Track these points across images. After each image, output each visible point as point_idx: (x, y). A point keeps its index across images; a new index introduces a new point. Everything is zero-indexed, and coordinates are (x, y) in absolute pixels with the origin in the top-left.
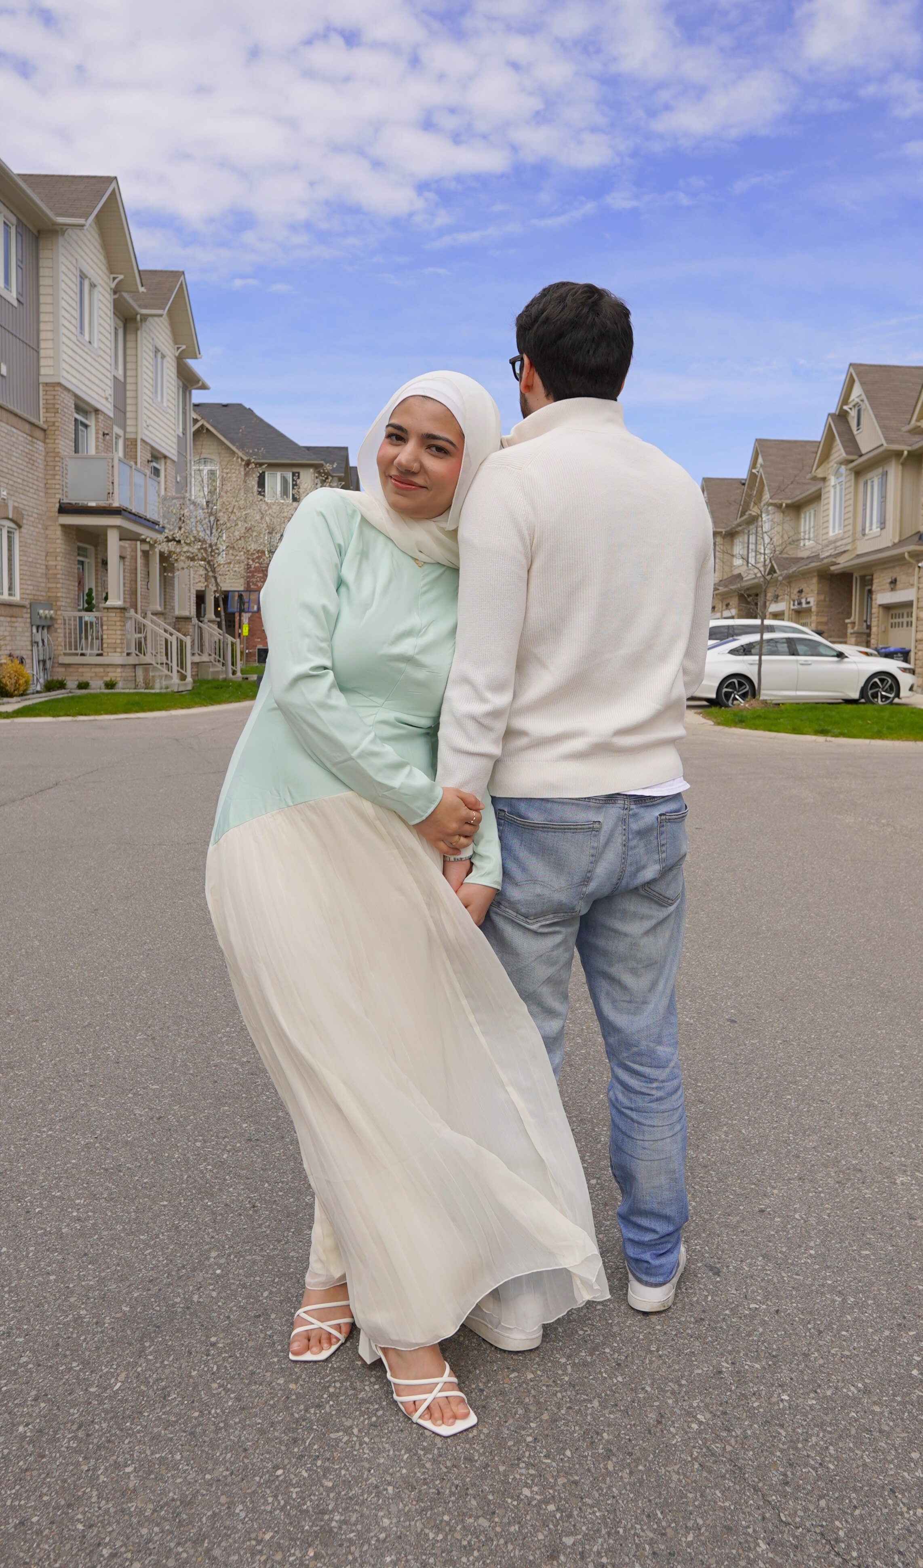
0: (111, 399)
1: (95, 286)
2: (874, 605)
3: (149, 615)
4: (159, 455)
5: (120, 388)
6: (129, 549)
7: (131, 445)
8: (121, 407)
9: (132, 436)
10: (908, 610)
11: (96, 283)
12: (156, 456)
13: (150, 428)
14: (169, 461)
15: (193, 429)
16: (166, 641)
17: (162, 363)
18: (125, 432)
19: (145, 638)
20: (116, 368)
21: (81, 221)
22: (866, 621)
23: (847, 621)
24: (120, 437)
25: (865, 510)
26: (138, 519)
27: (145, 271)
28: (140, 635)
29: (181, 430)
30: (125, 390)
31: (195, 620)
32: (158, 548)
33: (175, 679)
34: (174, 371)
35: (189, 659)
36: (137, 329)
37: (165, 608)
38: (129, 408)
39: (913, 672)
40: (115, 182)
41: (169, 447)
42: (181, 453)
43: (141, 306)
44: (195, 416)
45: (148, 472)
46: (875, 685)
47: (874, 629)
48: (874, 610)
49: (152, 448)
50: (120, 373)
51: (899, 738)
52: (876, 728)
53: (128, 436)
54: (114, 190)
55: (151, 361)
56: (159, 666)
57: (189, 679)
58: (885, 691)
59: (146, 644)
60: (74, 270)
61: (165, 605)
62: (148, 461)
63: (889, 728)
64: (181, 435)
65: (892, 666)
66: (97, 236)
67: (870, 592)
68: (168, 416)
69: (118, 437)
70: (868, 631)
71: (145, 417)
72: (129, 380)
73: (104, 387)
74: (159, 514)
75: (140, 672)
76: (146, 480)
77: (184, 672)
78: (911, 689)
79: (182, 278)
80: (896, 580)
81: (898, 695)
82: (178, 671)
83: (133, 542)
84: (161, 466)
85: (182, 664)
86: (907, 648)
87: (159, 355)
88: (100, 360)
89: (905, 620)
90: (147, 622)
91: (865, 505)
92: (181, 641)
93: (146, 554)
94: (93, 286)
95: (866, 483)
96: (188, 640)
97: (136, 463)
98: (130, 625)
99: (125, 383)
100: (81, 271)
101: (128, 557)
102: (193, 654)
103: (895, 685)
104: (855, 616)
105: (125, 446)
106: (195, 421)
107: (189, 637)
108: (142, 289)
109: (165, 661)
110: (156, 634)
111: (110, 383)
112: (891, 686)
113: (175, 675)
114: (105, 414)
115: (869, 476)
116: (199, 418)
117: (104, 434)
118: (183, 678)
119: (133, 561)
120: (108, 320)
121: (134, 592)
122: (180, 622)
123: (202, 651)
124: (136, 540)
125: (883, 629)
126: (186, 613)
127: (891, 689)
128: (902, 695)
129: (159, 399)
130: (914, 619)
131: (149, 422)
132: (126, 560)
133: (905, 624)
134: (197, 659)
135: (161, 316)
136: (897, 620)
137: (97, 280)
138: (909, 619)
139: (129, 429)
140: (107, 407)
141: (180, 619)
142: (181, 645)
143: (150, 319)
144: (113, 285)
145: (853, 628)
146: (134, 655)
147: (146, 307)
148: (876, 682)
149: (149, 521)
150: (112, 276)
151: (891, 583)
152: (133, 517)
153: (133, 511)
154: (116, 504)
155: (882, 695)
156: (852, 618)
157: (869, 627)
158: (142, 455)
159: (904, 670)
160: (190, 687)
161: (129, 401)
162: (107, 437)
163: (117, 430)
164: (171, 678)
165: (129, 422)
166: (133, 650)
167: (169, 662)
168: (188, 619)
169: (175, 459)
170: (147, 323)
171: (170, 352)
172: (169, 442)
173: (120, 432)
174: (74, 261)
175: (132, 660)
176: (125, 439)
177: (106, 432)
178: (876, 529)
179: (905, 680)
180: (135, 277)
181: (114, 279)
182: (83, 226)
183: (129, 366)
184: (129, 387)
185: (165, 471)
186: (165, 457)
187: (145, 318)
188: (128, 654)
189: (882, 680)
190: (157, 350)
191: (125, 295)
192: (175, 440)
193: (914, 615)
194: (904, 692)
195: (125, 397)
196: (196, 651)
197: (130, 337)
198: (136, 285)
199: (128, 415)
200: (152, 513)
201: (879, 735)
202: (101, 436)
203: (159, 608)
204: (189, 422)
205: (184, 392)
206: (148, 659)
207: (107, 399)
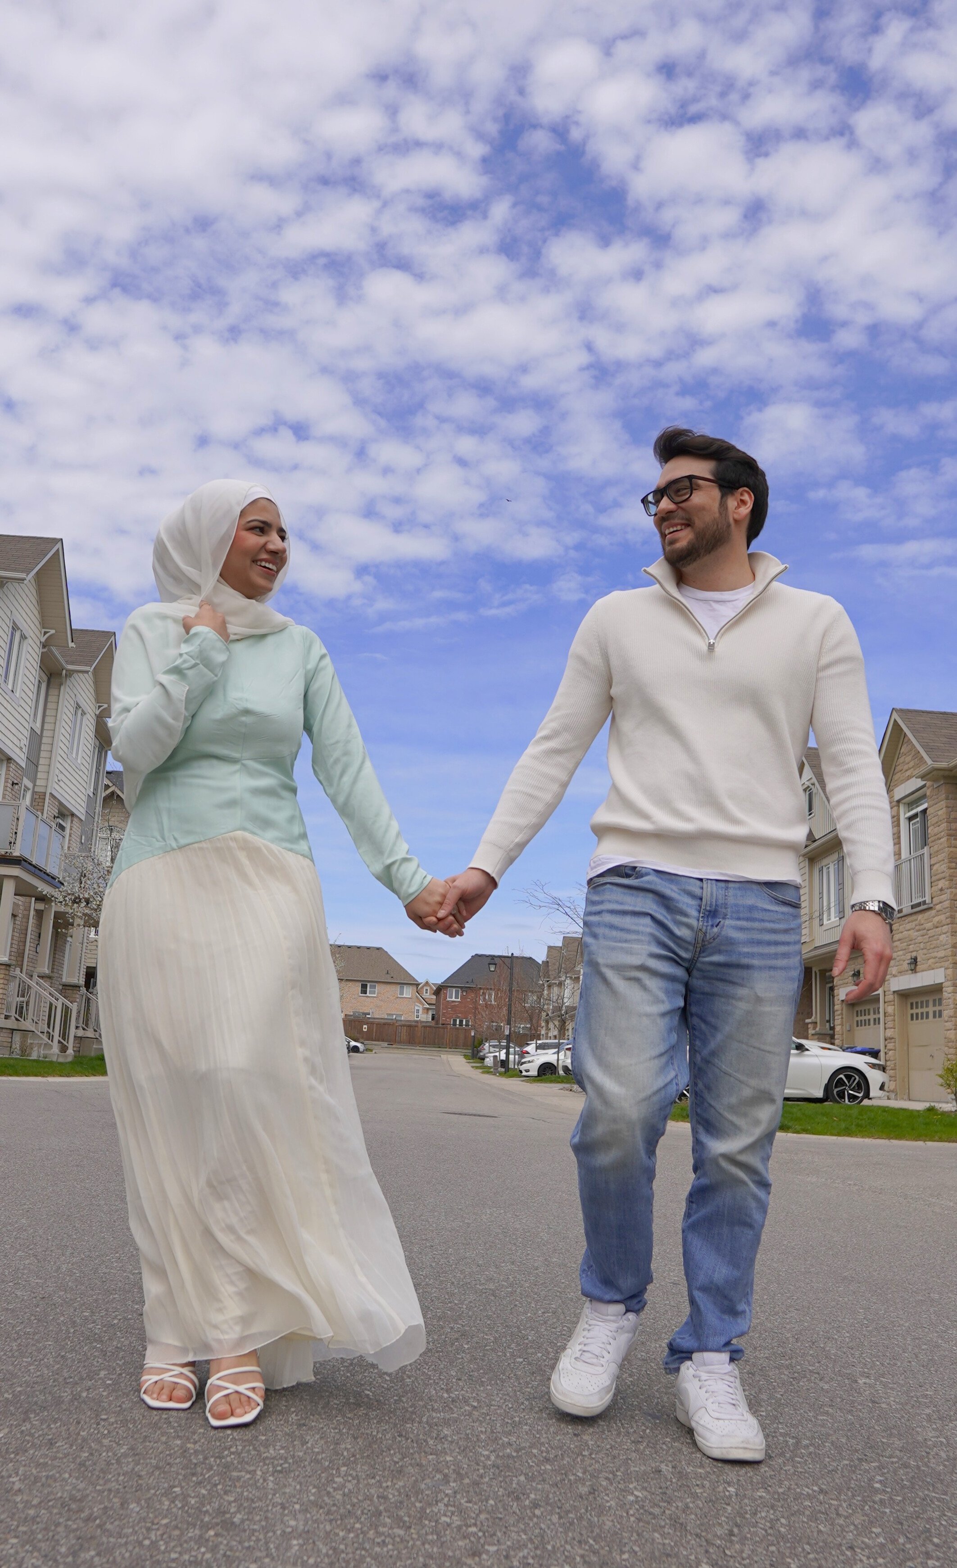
0: (25, 750)
1: (26, 638)
2: (836, 1002)
3: (35, 977)
4: (67, 813)
5: (36, 740)
6: (21, 908)
7: (39, 799)
8: (33, 761)
9: (42, 790)
10: (875, 1006)
11: (27, 635)
12: (64, 813)
13: (61, 784)
14: (75, 819)
15: (104, 795)
16: (51, 1005)
17: (82, 720)
18: (35, 785)
19: (28, 1003)
20: (35, 721)
21: (23, 575)
22: (829, 1021)
23: (807, 1021)
24: (29, 789)
25: (821, 898)
26: (37, 872)
27: (76, 630)
28: (22, 999)
29: (92, 790)
30: (40, 743)
31: (83, 990)
32: (54, 908)
33: (56, 1049)
34: (93, 729)
35: (73, 1031)
36: (61, 684)
37: (52, 972)
38: (42, 761)
39: (883, 1069)
40: (60, 543)
41: (79, 807)
42: (90, 815)
43: (67, 662)
44: (106, 782)
45: (54, 825)
46: (840, 1082)
47: (838, 1028)
48: (836, 1007)
49: (61, 803)
50: (37, 726)
51: (871, 1136)
52: (843, 1125)
53: (37, 789)
54: (58, 550)
55: (70, 716)
56: (39, 1034)
57: (70, 1051)
58: (851, 1090)
59: (27, 1010)
60: (7, 621)
61: (53, 968)
62: (55, 817)
63: (858, 1125)
64: (91, 795)
65: (859, 1061)
66: (35, 594)
67: (832, 989)
68: (81, 773)
69: (27, 789)
70: (831, 1032)
71: (57, 772)
72: (45, 733)
73: (20, 736)
74: (60, 867)
75: (17, 1037)
76: (50, 832)
77: (65, 1043)
78: (882, 1088)
79: (113, 638)
80: (859, 972)
81: (867, 1096)
82: (59, 1042)
83: (28, 899)
84: (67, 825)
85: (64, 1035)
86: (876, 1048)
87: (80, 712)
88: (20, 709)
89: (872, 1017)
90: (33, 983)
91: (821, 893)
92: (67, 1008)
93: (40, 914)
94: (23, 637)
95: (821, 870)
96: (74, 1007)
97: (42, 813)
98: (13, 987)
99: (41, 736)
100: (14, 623)
101: (20, 915)
102: (77, 1027)
103: (863, 1084)
104: (816, 1016)
105: (33, 800)
106: (107, 787)
107: (76, 1004)
108: (71, 645)
109: (46, 1029)
110: (39, 996)
111: (27, 734)
112: (859, 1084)
113: (55, 1044)
114: (17, 764)
115: (824, 862)
116: (110, 784)
117: (13, 784)
118: (64, 1049)
119: (24, 920)
120: (34, 672)
121: (21, 954)
122: (68, 989)
123: (87, 1025)
124: (31, 896)
125: (848, 1028)
126: (74, 981)
127: (858, 1088)
128: (871, 1095)
129: (74, 756)
130: (881, 1016)
131: (61, 777)
132: (18, 918)
133: (872, 1022)
134: (80, 1033)
135: (87, 672)
136: (863, 1018)
137: (28, 632)
138: (876, 1016)
139: (38, 782)
140: (20, 757)
141: (66, 986)
142: (66, 1011)
143: (75, 675)
144: (43, 639)
145: (814, 1028)
146: (13, 1018)
147: (72, 663)
148: (841, 1079)
149: (48, 875)
150: (43, 630)
151: (854, 975)
152: (33, 869)
153: (34, 863)
154: (16, 853)
155: (849, 1094)
156: (813, 1018)
157: (832, 1028)
158: (50, 809)
159: (873, 1066)
160: (70, 1059)
161: (43, 754)
162: (16, 787)
163: (26, 782)
164: (51, 1047)
165: (39, 775)
166: (13, 1013)
167: (51, 1031)
168: (76, 987)
169: (83, 818)
170: (72, 679)
171: (91, 709)
172: (79, 800)
173: (30, 785)
174: (9, 613)
175: (11, 1024)
176: (34, 793)
177: (16, 782)
178: (834, 919)
179: (875, 1077)
180: (66, 633)
181: (45, 633)
182: (23, 580)
183: (47, 719)
184: (44, 740)
185: (71, 829)
186: (73, 815)
187: (70, 673)
188: (7, 1017)
189: (849, 1077)
190: (78, 706)
191: (54, 649)
192: (85, 798)
193: (881, 1010)
194: (874, 1091)
195: (40, 750)
196: (80, 1025)
197: (53, 692)
198: (67, 641)
199: (40, 768)
200: (53, 868)
201: (847, 1132)
202: (10, 785)
203: (46, 971)
204: (100, 787)
205: (100, 752)
206: (27, 1025)
207: (21, 748)
